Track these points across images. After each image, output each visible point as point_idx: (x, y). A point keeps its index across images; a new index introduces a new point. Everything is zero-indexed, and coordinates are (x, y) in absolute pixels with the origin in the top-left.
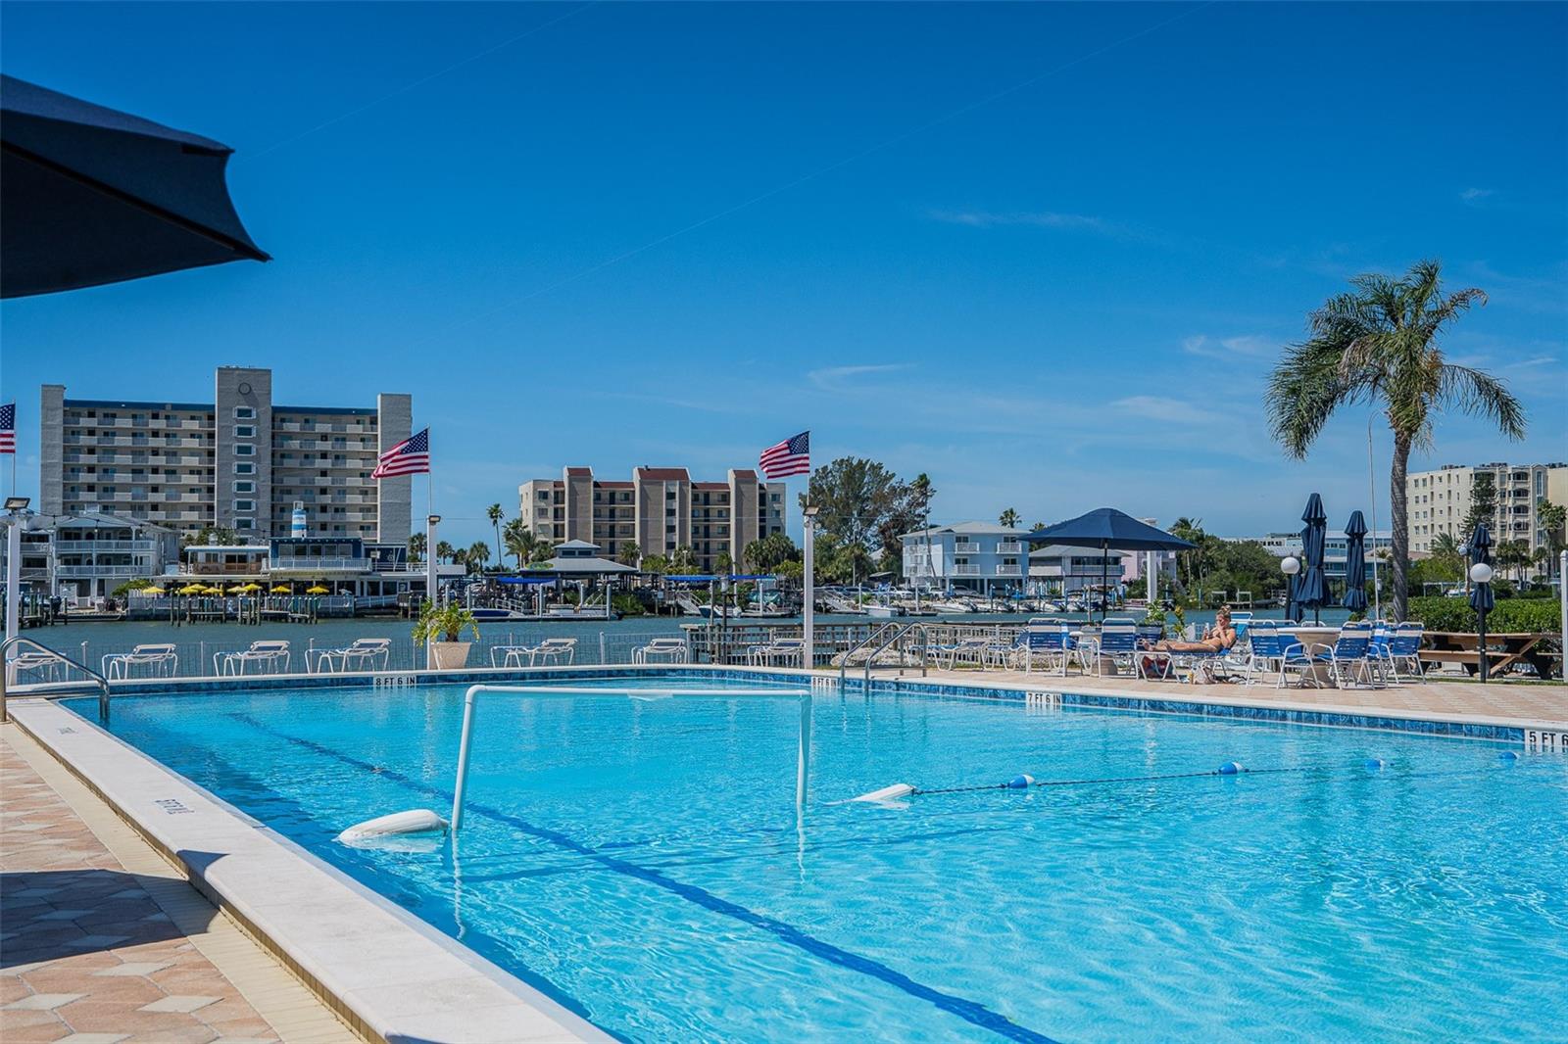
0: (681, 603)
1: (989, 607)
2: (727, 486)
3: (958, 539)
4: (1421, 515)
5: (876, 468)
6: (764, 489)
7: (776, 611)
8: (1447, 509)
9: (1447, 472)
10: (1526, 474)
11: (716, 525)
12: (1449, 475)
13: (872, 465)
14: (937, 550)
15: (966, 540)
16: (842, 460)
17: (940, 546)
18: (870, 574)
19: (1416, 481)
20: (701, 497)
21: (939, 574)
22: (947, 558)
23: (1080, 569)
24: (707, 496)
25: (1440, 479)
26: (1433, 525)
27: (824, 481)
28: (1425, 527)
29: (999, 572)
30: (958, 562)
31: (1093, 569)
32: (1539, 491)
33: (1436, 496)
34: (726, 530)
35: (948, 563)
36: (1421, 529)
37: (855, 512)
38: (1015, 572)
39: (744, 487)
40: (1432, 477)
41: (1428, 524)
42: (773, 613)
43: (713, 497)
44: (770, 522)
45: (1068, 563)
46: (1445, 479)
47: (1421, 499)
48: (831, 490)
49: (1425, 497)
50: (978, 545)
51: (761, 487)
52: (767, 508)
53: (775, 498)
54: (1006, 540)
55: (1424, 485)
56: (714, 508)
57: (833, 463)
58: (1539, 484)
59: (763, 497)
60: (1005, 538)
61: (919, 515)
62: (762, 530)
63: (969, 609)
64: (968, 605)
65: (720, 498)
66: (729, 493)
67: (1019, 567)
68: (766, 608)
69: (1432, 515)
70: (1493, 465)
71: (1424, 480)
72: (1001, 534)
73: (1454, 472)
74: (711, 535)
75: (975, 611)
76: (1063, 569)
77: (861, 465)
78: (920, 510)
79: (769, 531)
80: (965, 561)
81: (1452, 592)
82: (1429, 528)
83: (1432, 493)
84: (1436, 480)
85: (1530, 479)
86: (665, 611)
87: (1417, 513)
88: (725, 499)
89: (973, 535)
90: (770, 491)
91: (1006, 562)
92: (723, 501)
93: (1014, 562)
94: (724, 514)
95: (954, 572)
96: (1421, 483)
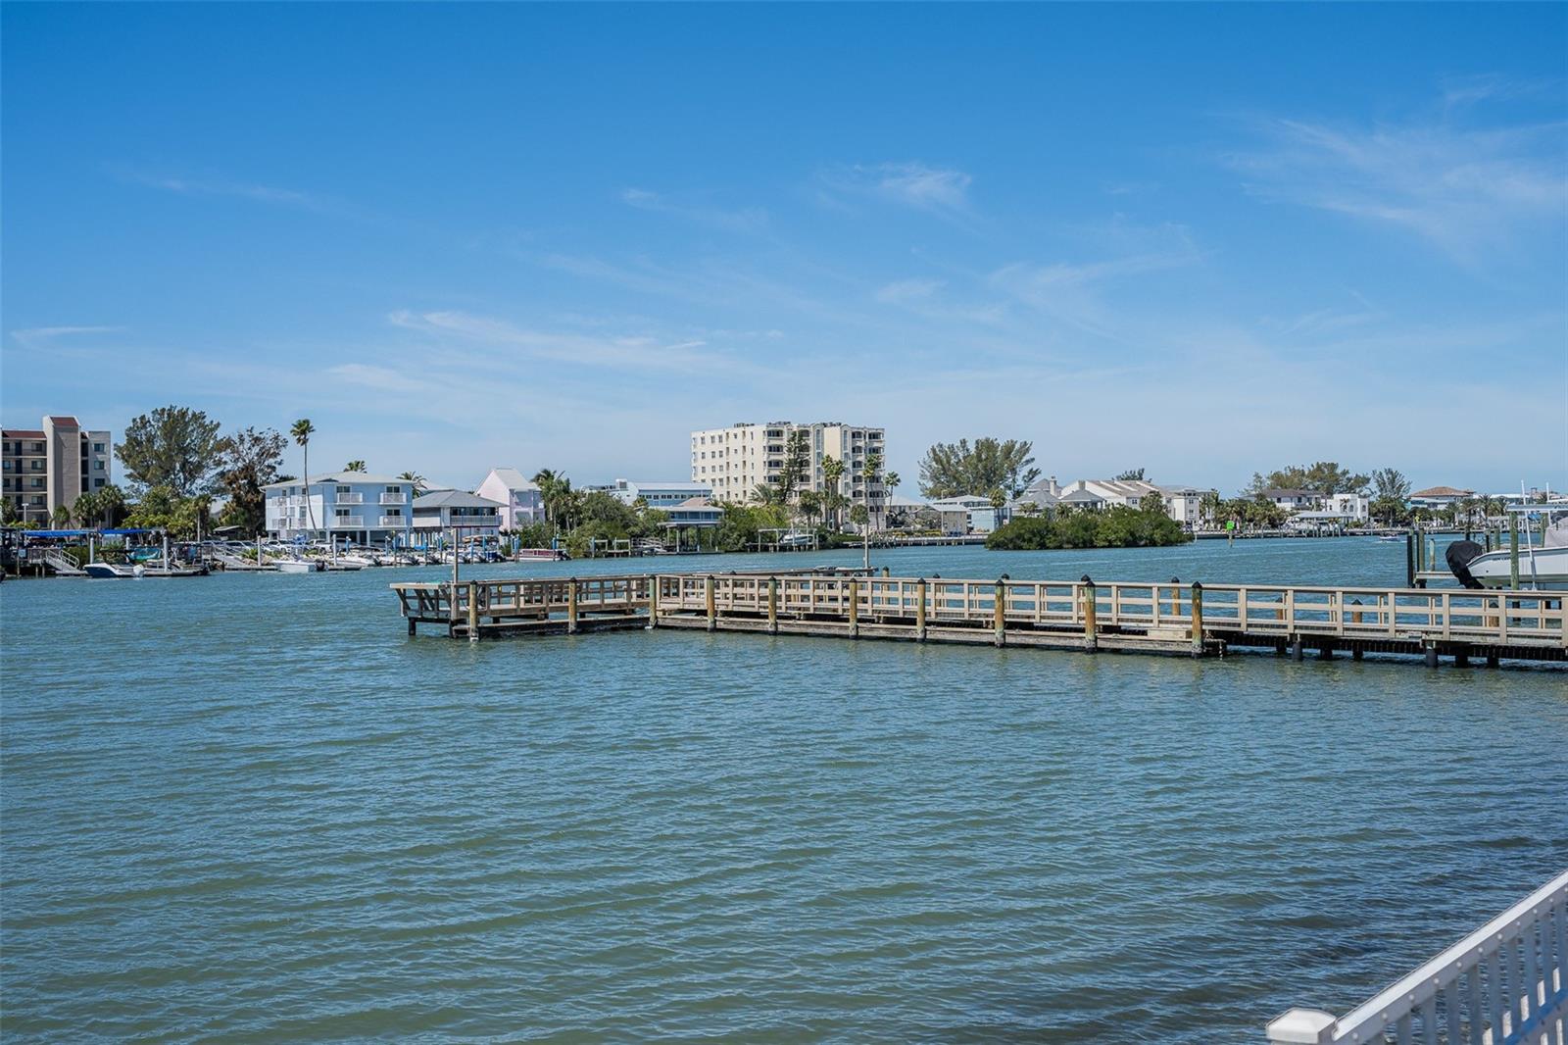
0: (50, 561)
1: (392, 559)
2: (42, 435)
3: (339, 490)
4: (718, 468)
5: (198, 417)
6: (86, 438)
7: (185, 568)
8: (742, 463)
9: (742, 429)
10: (807, 431)
11: (29, 478)
12: (744, 432)
13: (194, 415)
14: (317, 502)
15: (347, 490)
16: (163, 410)
17: (321, 496)
18: (212, 529)
19: (713, 438)
20: (12, 446)
21: (319, 526)
22: (328, 509)
23: (459, 520)
24: (19, 445)
25: (736, 436)
26: (728, 478)
27: (143, 431)
28: (721, 480)
29: (382, 523)
30: (339, 513)
31: (471, 520)
32: (818, 448)
33: (732, 451)
34: (42, 483)
35: (331, 515)
36: (717, 482)
37: (178, 465)
38: (398, 523)
39: (63, 436)
40: (727, 434)
41: (724, 476)
42: (181, 571)
43: (26, 446)
44: (93, 474)
45: (447, 513)
46: (740, 436)
47: (717, 454)
48: (151, 440)
49: (721, 452)
50: (361, 495)
51: (83, 436)
52: (90, 458)
53: (99, 447)
54: (389, 490)
55: (721, 441)
56: (27, 460)
57: (153, 412)
58: (818, 441)
59: (85, 447)
60: (388, 488)
61: (269, 466)
62: (85, 482)
63: (371, 562)
64: (370, 557)
65: (35, 448)
66: (45, 442)
67: (403, 519)
68: (171, 565)
69: (728, 469)
70: (780, 423)
71: (720, 437)
72: (383, 484)
73: (748, 430)
74: (24, 488)
75: (378, 564)
76: (442, 520)
77: (183, 414)
78: (271, 461)
79: (91, 483)
80: (346, 513)
81: (787, 537)
82: (725, 480)
83: (728, 448)
84: (731, 436)
85: (811, 436)
86: (29, 572)
87: (713, 467)
88: (41, 448)
89: (354, 484)
90: (93, 441)
91: (389, 513)
92: (37, 450)
93: (397, 513)
94: (39, 465)
95: (336, 523)
96: (717, 439)
